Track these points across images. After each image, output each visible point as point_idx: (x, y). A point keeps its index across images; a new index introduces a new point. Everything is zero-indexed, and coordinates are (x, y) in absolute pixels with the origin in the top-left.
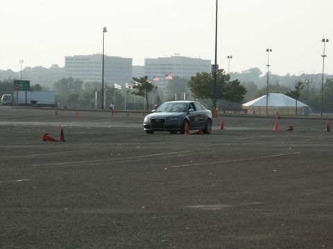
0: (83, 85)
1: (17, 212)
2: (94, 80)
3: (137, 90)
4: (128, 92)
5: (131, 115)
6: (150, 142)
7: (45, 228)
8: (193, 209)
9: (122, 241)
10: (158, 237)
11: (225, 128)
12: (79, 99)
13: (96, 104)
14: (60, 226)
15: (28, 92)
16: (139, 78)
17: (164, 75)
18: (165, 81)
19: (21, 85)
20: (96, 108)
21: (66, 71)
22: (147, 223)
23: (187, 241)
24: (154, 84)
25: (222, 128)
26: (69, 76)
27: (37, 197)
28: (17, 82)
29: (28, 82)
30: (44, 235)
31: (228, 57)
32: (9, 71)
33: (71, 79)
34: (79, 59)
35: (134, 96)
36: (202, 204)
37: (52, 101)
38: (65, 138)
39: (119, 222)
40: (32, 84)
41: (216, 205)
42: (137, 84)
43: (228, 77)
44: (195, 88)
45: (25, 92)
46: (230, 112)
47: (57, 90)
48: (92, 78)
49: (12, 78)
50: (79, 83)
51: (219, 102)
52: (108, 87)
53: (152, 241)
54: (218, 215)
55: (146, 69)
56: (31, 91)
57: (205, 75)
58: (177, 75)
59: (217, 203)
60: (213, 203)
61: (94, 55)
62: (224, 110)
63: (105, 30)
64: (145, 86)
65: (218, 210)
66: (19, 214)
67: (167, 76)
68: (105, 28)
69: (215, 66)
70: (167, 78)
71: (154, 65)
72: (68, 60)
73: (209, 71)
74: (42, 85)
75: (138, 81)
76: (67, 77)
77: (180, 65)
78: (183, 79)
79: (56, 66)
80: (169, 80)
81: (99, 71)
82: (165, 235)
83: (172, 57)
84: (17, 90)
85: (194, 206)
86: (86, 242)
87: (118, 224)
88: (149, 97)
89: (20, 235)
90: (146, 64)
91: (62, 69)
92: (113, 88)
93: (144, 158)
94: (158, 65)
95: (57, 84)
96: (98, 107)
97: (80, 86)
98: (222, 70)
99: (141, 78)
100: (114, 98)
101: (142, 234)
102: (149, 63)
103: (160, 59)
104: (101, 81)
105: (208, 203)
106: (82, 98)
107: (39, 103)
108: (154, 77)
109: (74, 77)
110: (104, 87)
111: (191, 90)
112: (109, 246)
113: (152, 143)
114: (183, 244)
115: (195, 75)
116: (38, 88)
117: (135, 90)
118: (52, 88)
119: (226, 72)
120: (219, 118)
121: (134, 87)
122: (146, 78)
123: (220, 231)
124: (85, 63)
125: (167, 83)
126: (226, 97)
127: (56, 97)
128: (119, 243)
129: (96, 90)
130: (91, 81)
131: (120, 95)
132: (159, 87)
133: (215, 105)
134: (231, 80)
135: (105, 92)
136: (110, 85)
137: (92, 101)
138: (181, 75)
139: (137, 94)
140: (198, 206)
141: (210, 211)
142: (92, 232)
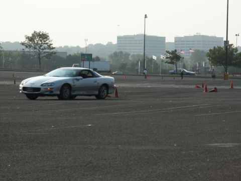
0: (130, 56)
1: (85, 148)
2: (138, 53)
3: (169, 60)
4: (162, 61)
5: (165, 78)
6: (179, 97)
7: (105, 159)
8: (212, 147)
9: (160, 170)
10: (187, 167)
11: (234, 87)
12: (127, 67)
13: (139, 70)
14: (116, 158)
15: (91, 62)
16: (170, 52)
17: (189, 49)
18: (189, 53)
19: (86, 57)
20: (139, 73)
21: (118, 46)
22: (178, 157)
23: (208, 169)
24: (181, 56)
25: (232, 87)
26: (120, 50)
27: (99, 138)
28: (83, 55)
29: (91, 55)
30: (104, 164)
31: (236, 35)
32: (78, 47)
33: (121, 52)
34: (127, 38)
35: (167, 64)
36: (218, 143)
37: (108, 68)
38: (119, 95)
39: (158, 156)
40: (93, 56)
41: (229, 144)
42: (169, 55)
43: (236, 50)
44: (212, 58)
45: (88, 62)
46: (237, 76)
47: (111, 60)
48: (136, 51)
49: (79, 52)
50: (127, 55)
51: (230, 68)
52: (148, 58)
53: (183, 169)
54: (230, 150)
55: (176, 44)
56: (93, 61)
57: (220, 48)
58: (198, 49)
59: (229, 142)
60: (227, 142)
61: (138, 35)
62: (233, 74)
63: (146, 16)
64: (175, 57)
65: (230, 147)
66: (87, 149)
67: (191, 49)
68: (146, 15)
69: (227, 42)
70: (190, 51)
71: (181, 41)
72: (120, 38)
73: (223, 45)
74: (100, 56)
75: (170, 53)
76: (118, 51)
77: (200, 41)
78: (203, 52)
79: (111, 43)
80: (192, 53)
81: (142, 46)
82: (192, 165)
83: (195, 36)
84: (84, 60)
85: (212, 145)
86: (135, 170)
87: (157, 157)
88: (177, 65)
89: (88, 164)
90: (175, 41)
91: (115, 45)
92: (152, 58)
93: (174, 109)
94: (184, 41)
95: (111, 56)
96: (141, 73)
97: (128, 58)
98: (232, 45)
99: (172, 51)
100: (152, 66)
101: (175, 165)
102: (178, 40)
103: (186, 37)
104: (142, 54)
105: (223, 142)
106: (129, 66)
107: (98, 70)
108: (181, 51)
109: (123, 51)
110: (145, 58)
111: (209, 59)
112: (152, 172)
113: (181, 99)
114: (205, 172)
115: (212, 48)
116: (98, 59)
117: (167, 60)
118: (107, 59)
119: (235, 46)
120: (230, 80)
121: (167, 58)
122: (176, 51)
123: (233, 162)
124: (131, 41)
125: (191, 54)
126: (235, 65)
127: (111, 65)
128: (158, 171)
129: (139, 60)
130: (136, 54)
131: (157, 64)
132: (185, 57)
133: (226, 71)
134: (238, 52)
135: (145, 61)
136: (150, 57)
137: (137, 68)
138: (201, 49)
139: (169, 63)
140: (216, 144)
141: (224, 148)
142: (139, 163)
